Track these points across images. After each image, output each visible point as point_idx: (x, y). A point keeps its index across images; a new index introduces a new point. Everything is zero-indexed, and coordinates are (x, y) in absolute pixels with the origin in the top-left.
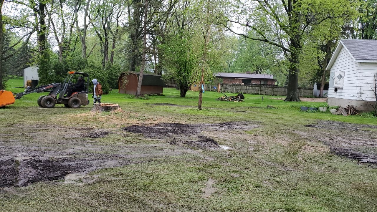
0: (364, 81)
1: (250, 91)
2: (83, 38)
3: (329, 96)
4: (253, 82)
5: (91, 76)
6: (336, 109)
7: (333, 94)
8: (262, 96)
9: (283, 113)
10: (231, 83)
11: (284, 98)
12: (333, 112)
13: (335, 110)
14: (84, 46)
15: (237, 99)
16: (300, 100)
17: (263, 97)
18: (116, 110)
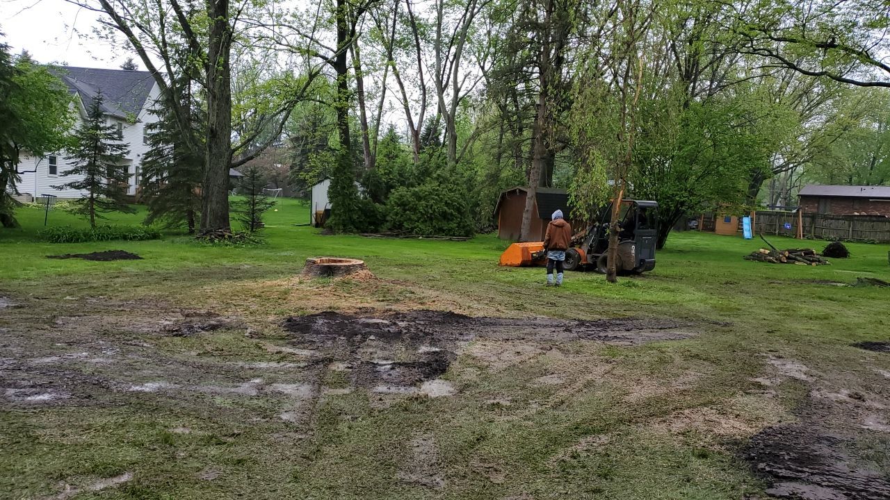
2: (450, 116)
5: (433, 199)
8: (886, 248)
10: (856, 214)
14: (452, 135)
15: (807, 257)
18: (349, 274)
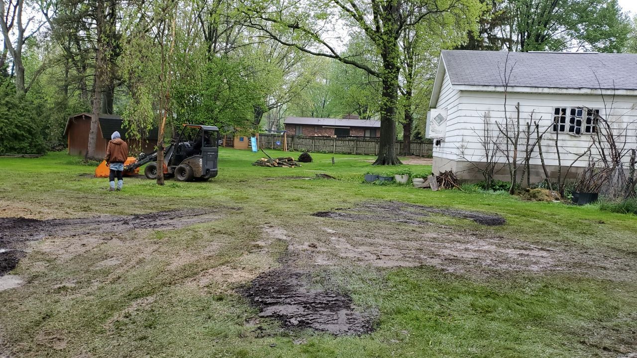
0: (468, 126)
1: (338, 149)
2: (17, 52)
3: (434, 155)
4: (353, 133)
6: (424, 177)
8: (331, 155)
9: (325, 188)
10: (316, 135)
11: (373, 159)
12: (418, 183)
13: (422, 180)
14: (19, 68)
15: (289, 162)
16: (400, 163)
17: (333, 158)
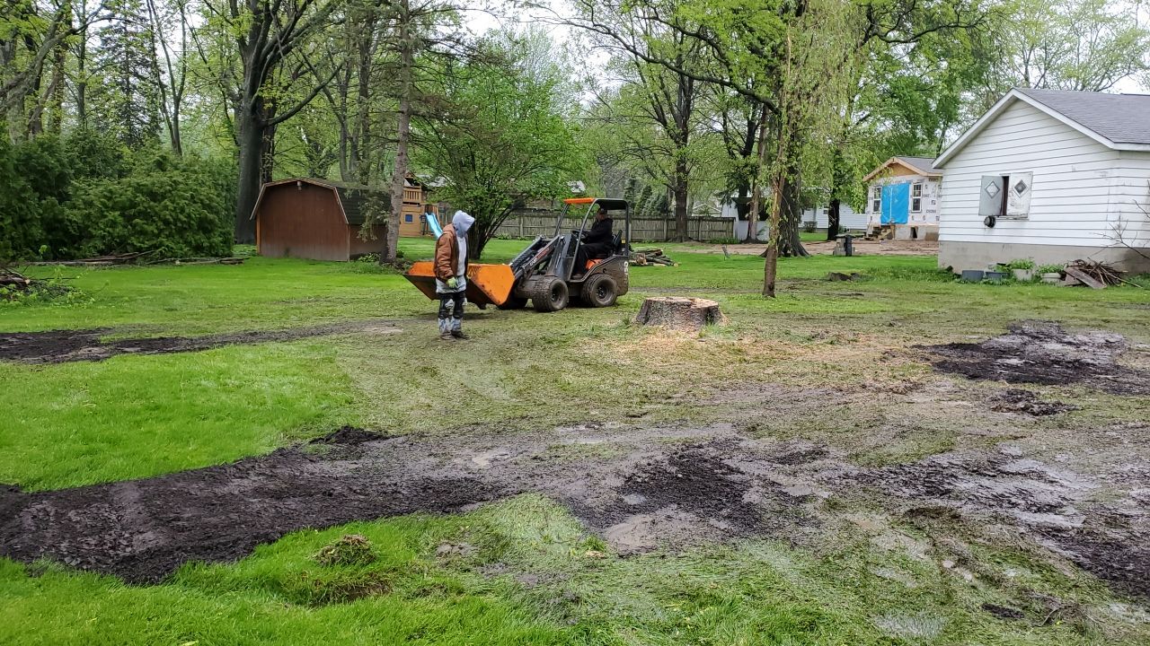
0: (1129, 199)
3: (939, 239)
6: (1059, 272)
7: (982, 232)
13: (1057, 275)
15: (661, 258)
